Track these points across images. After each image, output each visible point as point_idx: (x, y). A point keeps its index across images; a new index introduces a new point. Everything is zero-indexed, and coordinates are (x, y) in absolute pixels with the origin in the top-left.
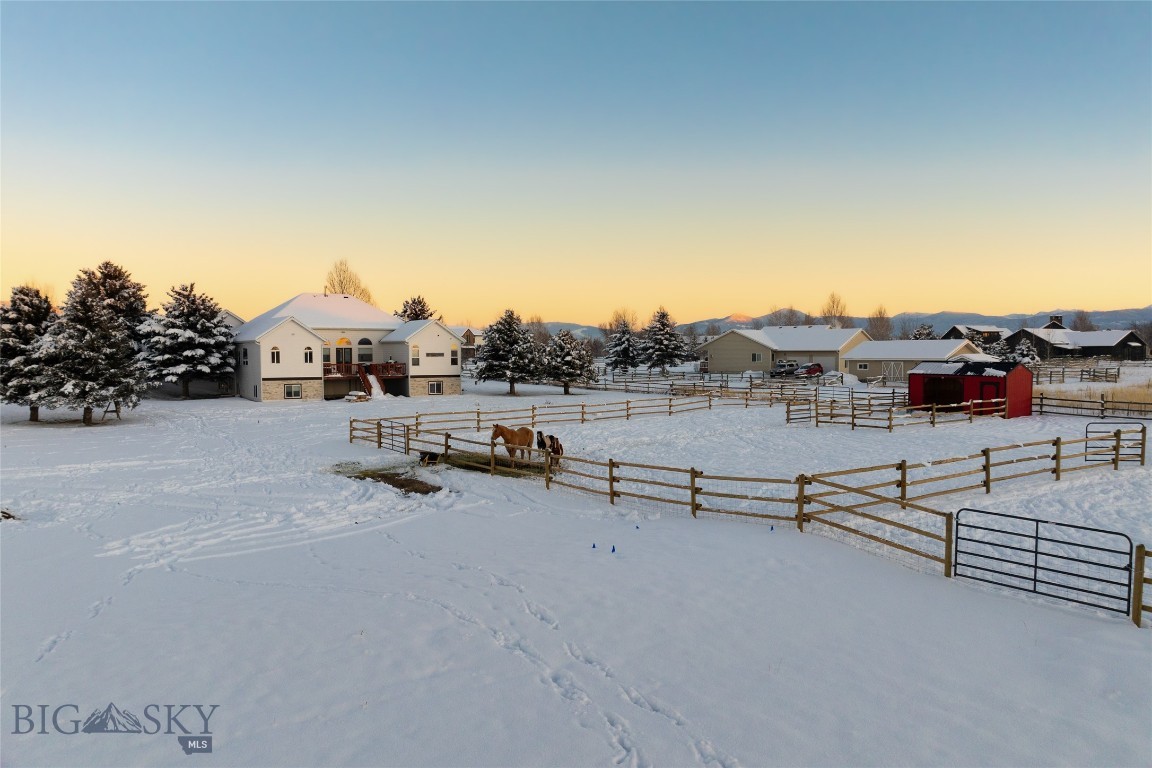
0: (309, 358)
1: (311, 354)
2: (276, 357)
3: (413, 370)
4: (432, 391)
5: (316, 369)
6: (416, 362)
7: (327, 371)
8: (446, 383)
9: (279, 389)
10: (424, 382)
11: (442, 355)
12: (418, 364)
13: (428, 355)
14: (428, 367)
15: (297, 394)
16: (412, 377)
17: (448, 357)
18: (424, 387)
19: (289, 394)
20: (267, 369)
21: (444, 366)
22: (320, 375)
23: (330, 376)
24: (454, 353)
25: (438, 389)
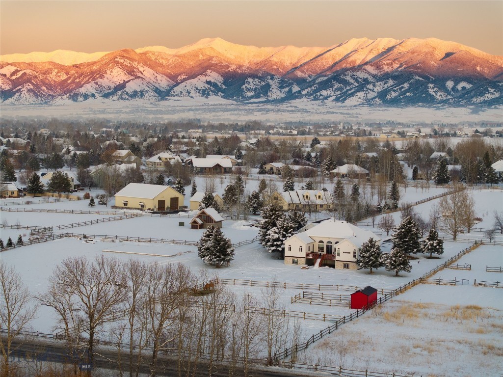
0: (301, 250)
1: (301, 248)
2: (290, 249)
3: (337, 258)
4: (345, 267)
5: (303, 254)
6: (339, 255)
7: (307, 255)
8: (351, 265)
9: (290, 260)
10: (342, 263)
11: (350, 253)
13: (344, 252)
14: (343, 257)
15: (296, 263)
16: (337, 261)
17: (352, 254)
18: (341, 265)
19: (294, 262)
20: (287, 253)
21: (350, 258)
22: (305, 256)
23: (308, 257)
24: (355, 253)
25: (347, 266)
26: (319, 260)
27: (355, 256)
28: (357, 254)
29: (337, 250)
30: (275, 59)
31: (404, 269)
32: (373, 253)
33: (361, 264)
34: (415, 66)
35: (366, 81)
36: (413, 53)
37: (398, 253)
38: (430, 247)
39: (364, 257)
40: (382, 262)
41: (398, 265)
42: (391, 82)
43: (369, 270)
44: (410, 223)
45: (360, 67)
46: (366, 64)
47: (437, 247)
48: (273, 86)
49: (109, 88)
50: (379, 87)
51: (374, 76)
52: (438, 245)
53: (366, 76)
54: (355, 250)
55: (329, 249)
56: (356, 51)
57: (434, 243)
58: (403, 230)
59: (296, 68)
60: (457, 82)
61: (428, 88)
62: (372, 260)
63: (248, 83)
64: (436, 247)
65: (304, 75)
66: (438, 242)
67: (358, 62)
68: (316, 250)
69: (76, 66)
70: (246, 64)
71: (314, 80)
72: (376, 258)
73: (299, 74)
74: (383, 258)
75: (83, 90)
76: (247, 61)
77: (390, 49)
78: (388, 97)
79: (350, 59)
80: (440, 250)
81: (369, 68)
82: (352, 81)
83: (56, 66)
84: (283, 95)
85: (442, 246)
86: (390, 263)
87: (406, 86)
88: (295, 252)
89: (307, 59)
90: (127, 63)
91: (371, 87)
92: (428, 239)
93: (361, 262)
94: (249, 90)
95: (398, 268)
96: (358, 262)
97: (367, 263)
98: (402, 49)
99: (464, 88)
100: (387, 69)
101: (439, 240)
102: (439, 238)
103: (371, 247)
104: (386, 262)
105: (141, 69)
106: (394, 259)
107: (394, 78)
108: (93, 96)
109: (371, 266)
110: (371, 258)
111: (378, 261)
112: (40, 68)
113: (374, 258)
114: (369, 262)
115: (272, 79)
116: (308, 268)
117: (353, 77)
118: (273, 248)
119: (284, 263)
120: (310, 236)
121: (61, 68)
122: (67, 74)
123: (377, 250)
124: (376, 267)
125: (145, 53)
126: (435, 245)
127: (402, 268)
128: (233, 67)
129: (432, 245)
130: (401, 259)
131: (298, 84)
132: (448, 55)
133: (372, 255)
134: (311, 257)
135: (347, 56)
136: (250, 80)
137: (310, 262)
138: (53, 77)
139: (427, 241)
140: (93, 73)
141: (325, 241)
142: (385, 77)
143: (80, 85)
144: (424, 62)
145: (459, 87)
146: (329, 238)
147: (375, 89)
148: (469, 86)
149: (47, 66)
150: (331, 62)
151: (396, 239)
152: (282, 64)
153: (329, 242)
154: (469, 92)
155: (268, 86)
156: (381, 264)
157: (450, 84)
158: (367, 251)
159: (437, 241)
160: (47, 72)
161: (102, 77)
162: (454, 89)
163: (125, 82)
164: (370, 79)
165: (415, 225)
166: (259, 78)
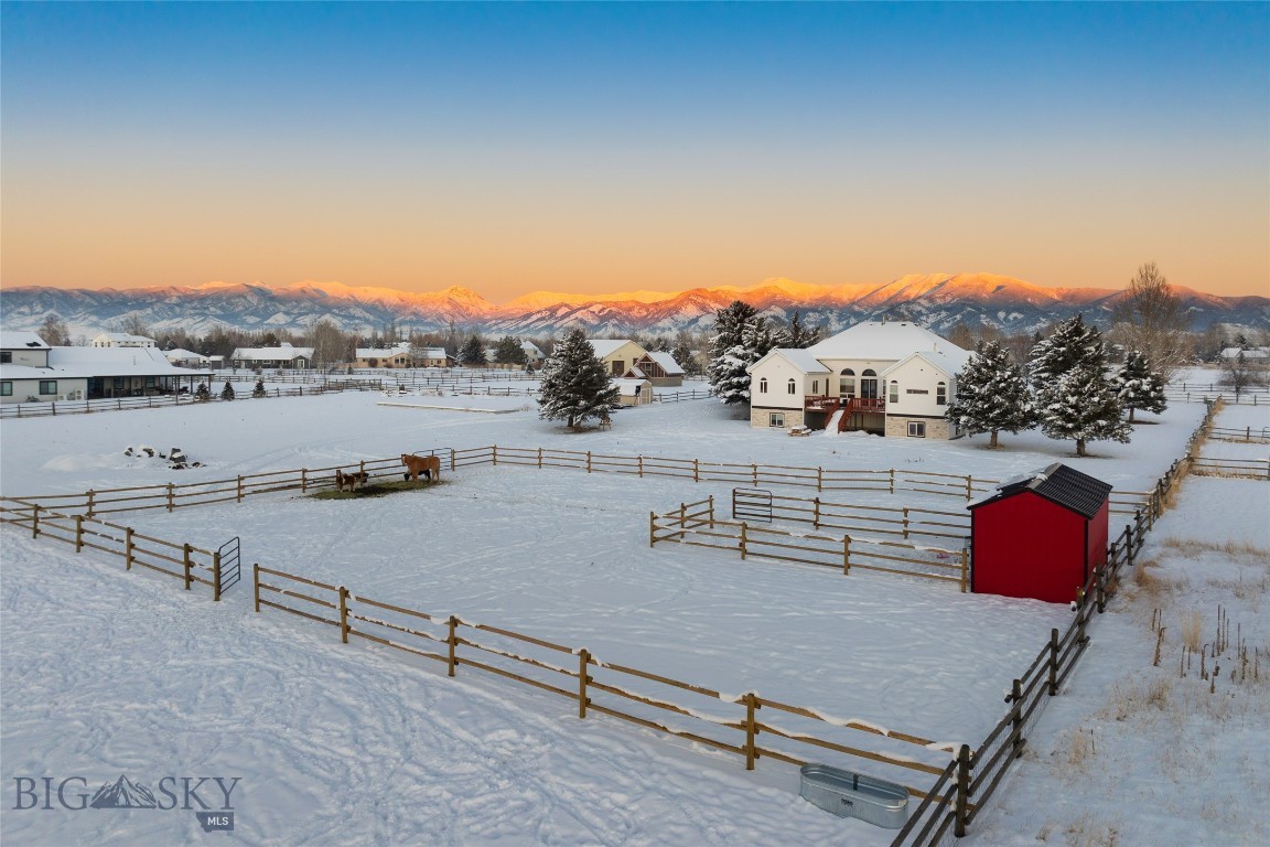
0: (792, 389)
1: (793, 386)
2: (764, 387)
3: (890, 408)
4: (912, 431)
5: (798, 401)
6: (894, 399)
7: (808, 402)
8: (929, 425)
9: (765, 416)
10: (903, 421)
11: (926, 392)
12: (896, 402)
13: (909, 391)
14: (907, 405)
15: (780, 422)
16: (889, 415)
17: (933, 395)
18: (902, 427)
19: (774, 422)
20: (757, 397)
21: (928, 405)
22: (802, 406)
23: (812, 408)
24: (941, 391)
25: (919, 431)
26: (839, 414)
27: (941, 401)
28: (947, 395)
29: (889, 384)
30: (833, 295)
31: (1108, 432)
32: (1003, 385)
33: (963, 419)
34: (968, 299)
35: (920, 313)
36: (965, 286)
37: (1083, 383)
38: (1132, 395)
39: (972, 396)
40: (1032, 409)
41: (1090, 419)
42: (944, 314)
43: (987, 437)
44: (1078, 332)
45: (914, 301)
46: (920, 297)
47: (1152, 394)
48: (833, 319)
49: (684, 322)
50: (932, 319)
51: (927, 309)
52: (1154, 389)
53: (919, 308)
54: (942, 383)
55: (870, 387)
56: (910, 286)
57: (1141, 383)
58: (1062, 349)
59: (854, 303)
60: (1008, 313)
61: (980, 318)
62: (999, 405)
63: (809, 316)
64: (1147, 393)
65: (861, 310)
66: (1151, 382)
67: (912, 297)
68: (835, 392)
69: (657, 304)
70: (807, 300)
71: (870, 314)
72: (1012, 399)
73: (856, 308)
74: (1032, 399)
75: (660, 324)
76: (808, 298)
77: (942, 284)
78: (941, 327)
79: (905, 294)
80: (1160, 402)
81: (923, 302)
82: (906, 313)
83: (638, 303)
84: (841, 327)
85: (1161, 391)
86: (1061, 413)
87: (958, 317)
88: (777, 396)
89: (864, 295)
90: (700, 300)
91: (924, 318)
92: (1123, 375)
93: (964, 412)
94: (810, 323)
95: (1090, 428)
96: (955, 413)
97: (981, 414)
98: (955, 284)
99: (1015, 318)
100: (939, 302)
101: (1152, 377)
102: (1153, 374)
103: (993, 368)
104: (1045, 411)
105: (712, 305)
106: (1072, 400)
107: (947, 310)
108: (670, 329)
109: (996, 422)
110: (998, 399)
111: (1018, 410)
112: (625, 306)
113: (1007, 398)
114: (991, 409)
115: (831, 313)
116: (808, 434)
117: (907, 310)
118: (729, 393)
119: (749, 426)
120: (819, 358)
121: (643, 306)
122: (647, 310)
123: (1013, 375)
124: (1012, 426)
125: (716, 292)
126: (1145, 387)
127: (1101, 428)
128: (795, 303)
129: (1136, 389)
130: (1096, 399)
131: (855, 317)
132: (999, 288)
133: (999, 392)
134: (819, 408)
135: (902, 291)
136: (811, 314)
137: (816, 421)
138: (635, 313)
139: (1121, 380)
140: (670, 309)
141: (859, 370)
142: (937, 310)
143: (658, 320)
144: (976, 295)
145: (1011, 317)
146: (868, 361)
147: (929, 320)
148: (1020, 316)
149: (631, 305)
150: (886, 297)
151: (1043, 371)
152: (840, 299)
153: (868, 372)
154: (1020, 321)
155: (828, 319)
156: (1031, 419)
157: (1001, 315)
158: (981, 381)
159: (1149, 379)
160: (630, 309)
161: (677, 313)
162: (1005, 319)
163: (698, 318)
164: (924, 311)
165: (1091, 340)
166: (818, 312)
